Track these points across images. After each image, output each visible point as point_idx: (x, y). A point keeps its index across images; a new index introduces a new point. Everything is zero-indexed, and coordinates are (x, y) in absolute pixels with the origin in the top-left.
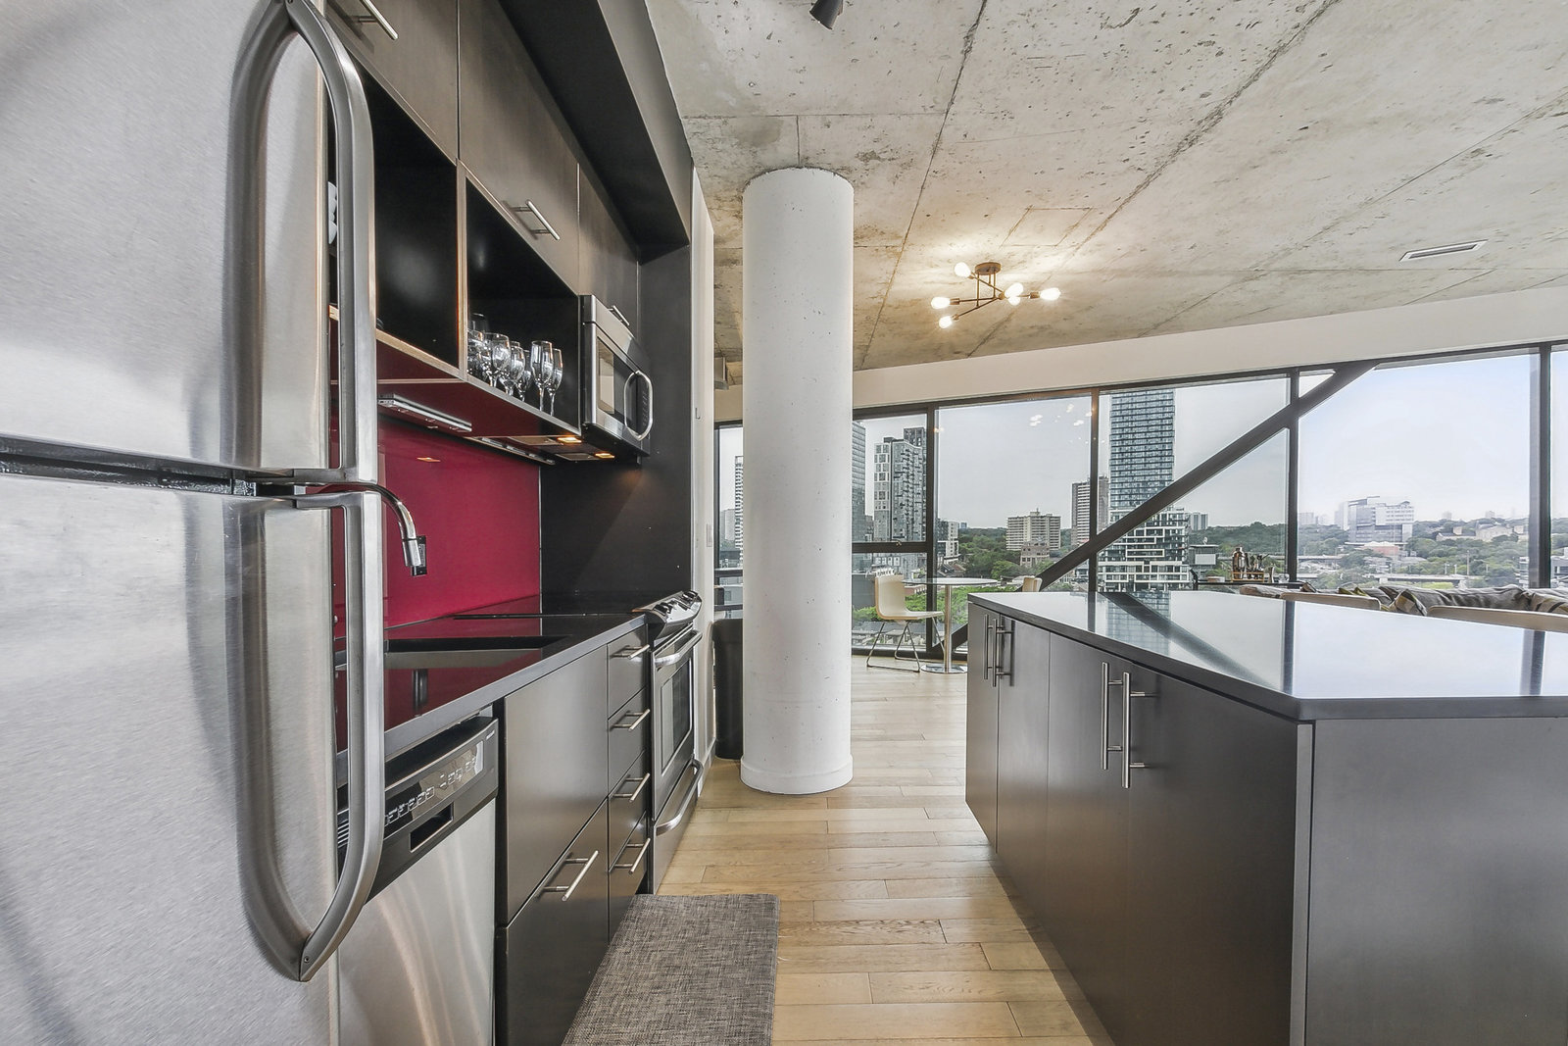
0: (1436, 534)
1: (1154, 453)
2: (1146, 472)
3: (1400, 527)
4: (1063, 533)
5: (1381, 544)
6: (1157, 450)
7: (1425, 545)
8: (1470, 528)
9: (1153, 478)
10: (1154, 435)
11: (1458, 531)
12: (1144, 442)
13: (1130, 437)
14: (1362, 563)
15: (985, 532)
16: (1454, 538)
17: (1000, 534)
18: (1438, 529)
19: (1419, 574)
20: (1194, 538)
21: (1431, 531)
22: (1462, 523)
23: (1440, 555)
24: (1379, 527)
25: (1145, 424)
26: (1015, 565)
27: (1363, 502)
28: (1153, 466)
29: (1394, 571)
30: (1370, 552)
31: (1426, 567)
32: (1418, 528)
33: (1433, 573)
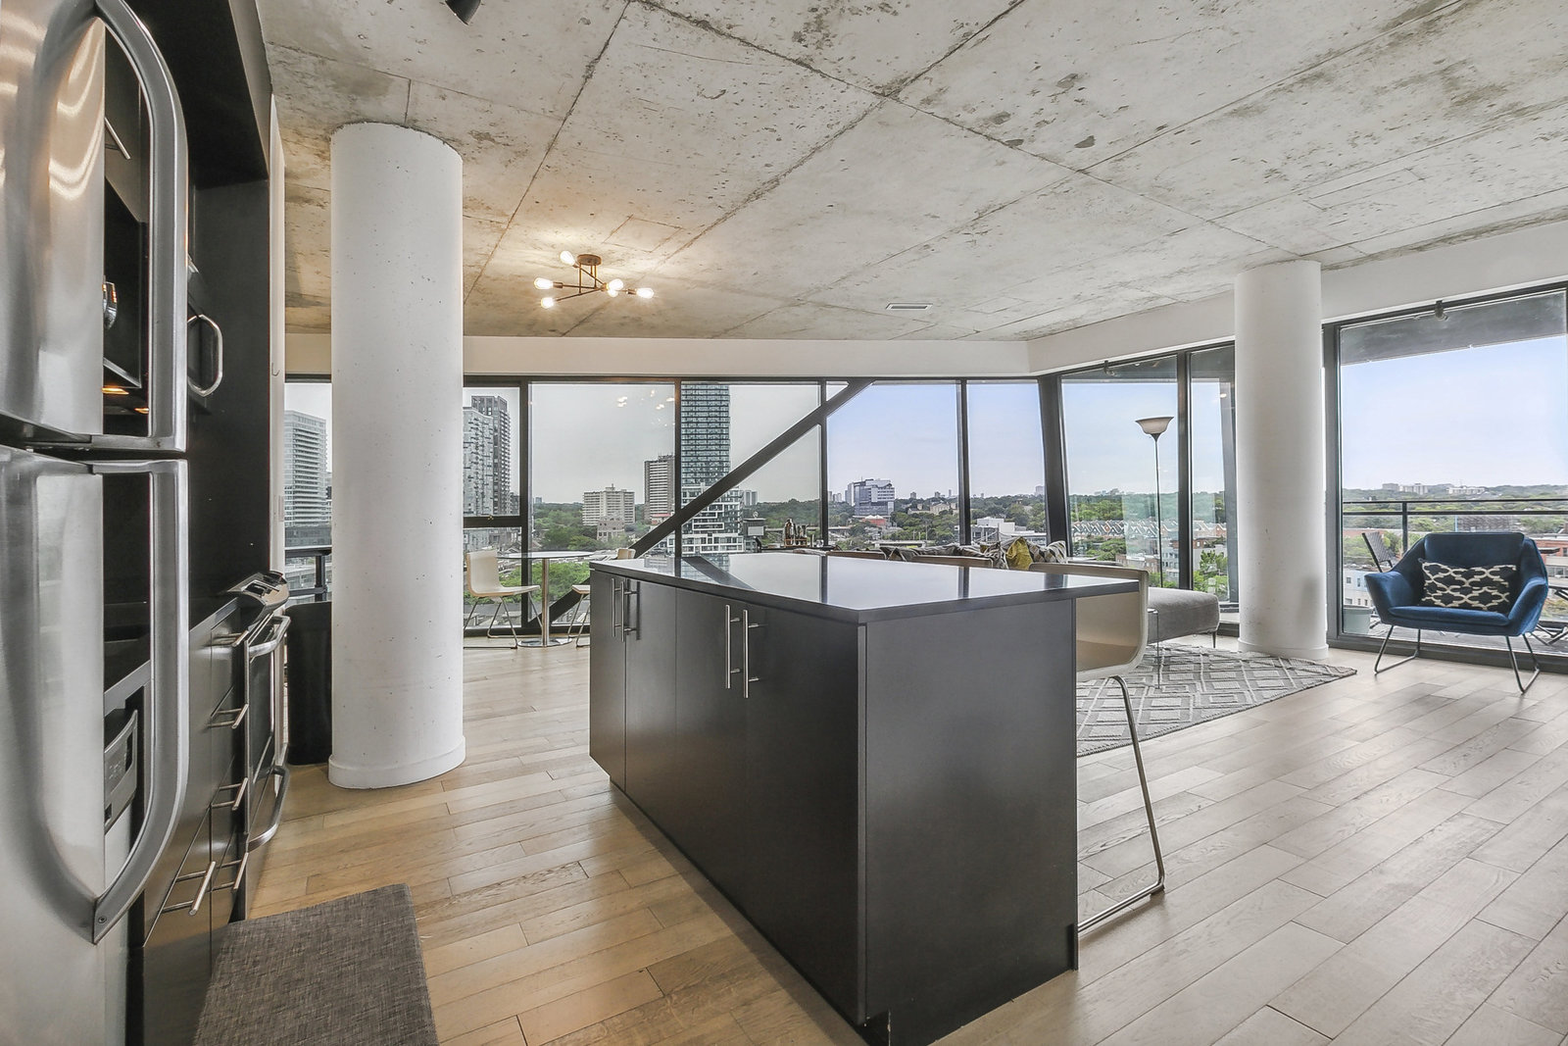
0: (907, 509)
1: (714, 436)
2: (708, 453)
3: (886, 503)
4: (637, 508)
5: (875, 517)
6: (716, 434)
7: (901, 517)
8: (926, 504)
9: (713, 459)
10: (713, 420)
11: (920, 507)
12: (705, 425)
13: (694, 420)
14: (864, 532)
15: (560, 507)
16: (918, 512)
17: (576, 509)
18: (909, 505)
19: (899, 540)
20: (747, 513)
21: (904, 507)
22: (922, 501)
23: (911, 525)
24: (873, 504)
25: (706, 409)
26: (591, 540)
27: (863, 484)
28: (714, 448)
29: (883, 538)
30: (868, 523)
31: (903, 534)
32: (898, 503)
33: (907, 539)
